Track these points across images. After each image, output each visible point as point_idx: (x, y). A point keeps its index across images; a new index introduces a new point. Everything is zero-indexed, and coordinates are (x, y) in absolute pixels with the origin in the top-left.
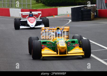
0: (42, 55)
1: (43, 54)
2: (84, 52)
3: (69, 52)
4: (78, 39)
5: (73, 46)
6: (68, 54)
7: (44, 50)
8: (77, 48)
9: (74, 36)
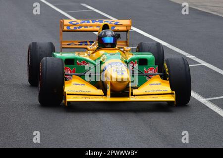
0: (67, 96)
1: (68, 94)
2: (174, 92)
3: (135, 92)
4: (154, 55)
5: (147, 75)
6: (132, 95)
7: (70, 83)
8: (156, 79)
9: (141, 43)
